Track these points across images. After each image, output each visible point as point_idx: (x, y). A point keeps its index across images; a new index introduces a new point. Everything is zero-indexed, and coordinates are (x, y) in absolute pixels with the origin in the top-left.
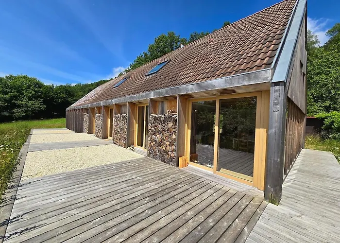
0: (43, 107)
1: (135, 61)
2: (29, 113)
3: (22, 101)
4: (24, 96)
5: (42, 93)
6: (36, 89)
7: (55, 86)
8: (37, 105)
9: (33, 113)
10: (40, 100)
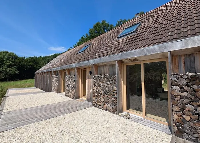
0: (17, 72)
1: (79, 40)
2: (7, 76)
3: (2, 68)
4: (5, 65)
5: (17, 63)
6: (13, 60)
7: (26, 57)
8: (13, 71)
9: (10, 76)
10: (15, 67)
